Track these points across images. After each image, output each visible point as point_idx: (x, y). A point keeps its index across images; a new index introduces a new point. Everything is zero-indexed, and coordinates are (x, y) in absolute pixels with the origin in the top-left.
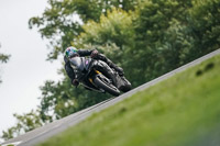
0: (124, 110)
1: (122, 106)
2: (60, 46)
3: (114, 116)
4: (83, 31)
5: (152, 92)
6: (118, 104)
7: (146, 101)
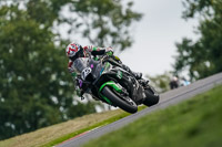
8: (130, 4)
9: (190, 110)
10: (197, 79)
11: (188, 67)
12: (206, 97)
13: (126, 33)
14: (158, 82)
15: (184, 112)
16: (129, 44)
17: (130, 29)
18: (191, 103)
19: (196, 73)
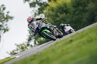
0: (71, 41)
1: (70, 39)
2: (37, 12)
3: (67, 43)
4: (48, 5)
5: (85, 33)
6: (68, 38)
7: (82, 37)
8: (8, 12)
9: (34, 59)
10: (37, 45)
11: (34, 40)
12: (41, 53)
13: (6, 25)
14: (20, 47)
15: (32, 60)
16: (8, 30)
17: (8, 23)
18: (35, 56)
19: (37, 43)
